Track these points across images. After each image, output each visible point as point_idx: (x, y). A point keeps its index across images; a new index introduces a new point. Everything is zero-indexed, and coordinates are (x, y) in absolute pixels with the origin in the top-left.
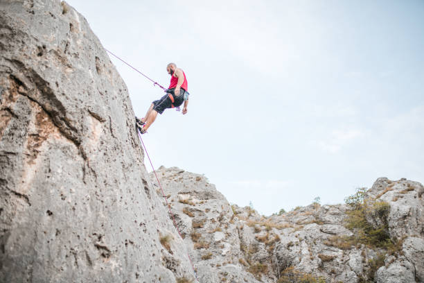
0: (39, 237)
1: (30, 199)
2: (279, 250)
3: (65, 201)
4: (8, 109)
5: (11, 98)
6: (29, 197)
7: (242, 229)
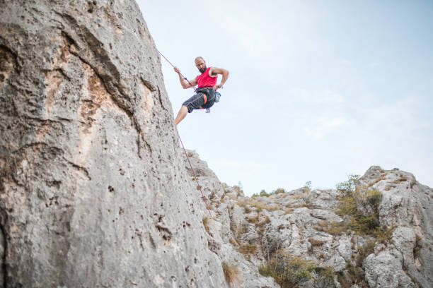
0: (104, 216)
1: (89, 173)
2: (269, 232)
3: (124, 176)
4: (60, 70)
5: (62, 57)
6: (88, 170)
7: (232, 208)
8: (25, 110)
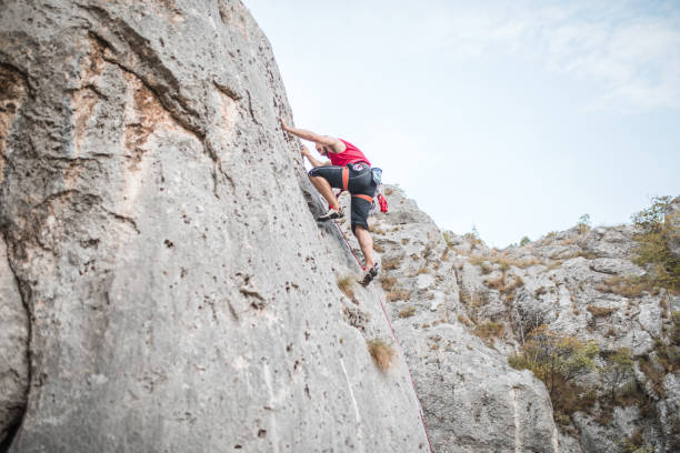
0: (157, 280)
1: (138, 225)
2: (522, 300)
3: (190, 226)
4: (92, 87)
5: (93, 69)
6: (136, 221)
7: (461, 269)
8: (46, 148)
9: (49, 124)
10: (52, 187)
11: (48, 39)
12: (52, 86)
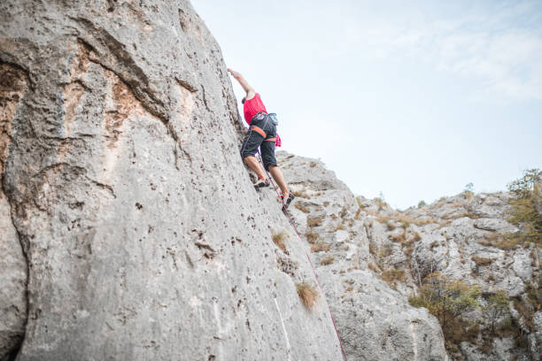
0: (130, 236)
1: (114, 191)
2: (420, 252)
3: (156, 192)
4: (79, 81)
5: (81, 67)
6: (113, 188)
7: (370, 226)
8: (43, 130)
9: (45, 110)
10: (47, 160)
11: (45, 44)
12: (48, 81)
